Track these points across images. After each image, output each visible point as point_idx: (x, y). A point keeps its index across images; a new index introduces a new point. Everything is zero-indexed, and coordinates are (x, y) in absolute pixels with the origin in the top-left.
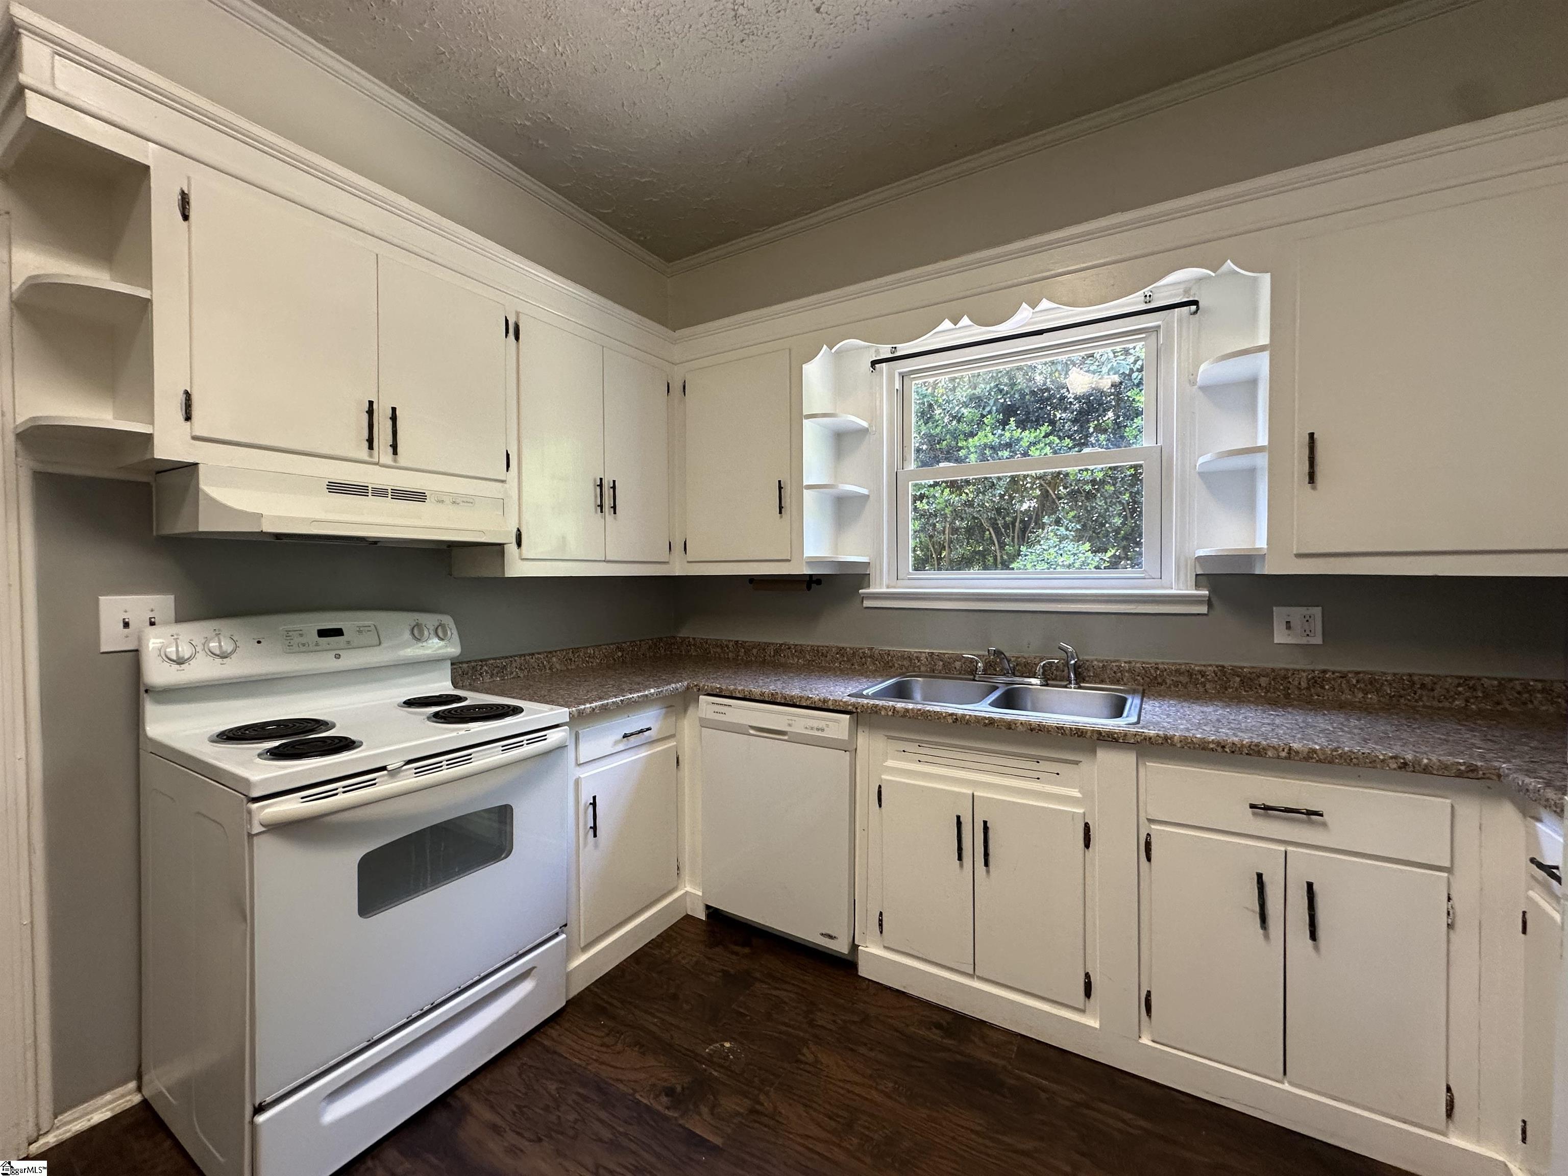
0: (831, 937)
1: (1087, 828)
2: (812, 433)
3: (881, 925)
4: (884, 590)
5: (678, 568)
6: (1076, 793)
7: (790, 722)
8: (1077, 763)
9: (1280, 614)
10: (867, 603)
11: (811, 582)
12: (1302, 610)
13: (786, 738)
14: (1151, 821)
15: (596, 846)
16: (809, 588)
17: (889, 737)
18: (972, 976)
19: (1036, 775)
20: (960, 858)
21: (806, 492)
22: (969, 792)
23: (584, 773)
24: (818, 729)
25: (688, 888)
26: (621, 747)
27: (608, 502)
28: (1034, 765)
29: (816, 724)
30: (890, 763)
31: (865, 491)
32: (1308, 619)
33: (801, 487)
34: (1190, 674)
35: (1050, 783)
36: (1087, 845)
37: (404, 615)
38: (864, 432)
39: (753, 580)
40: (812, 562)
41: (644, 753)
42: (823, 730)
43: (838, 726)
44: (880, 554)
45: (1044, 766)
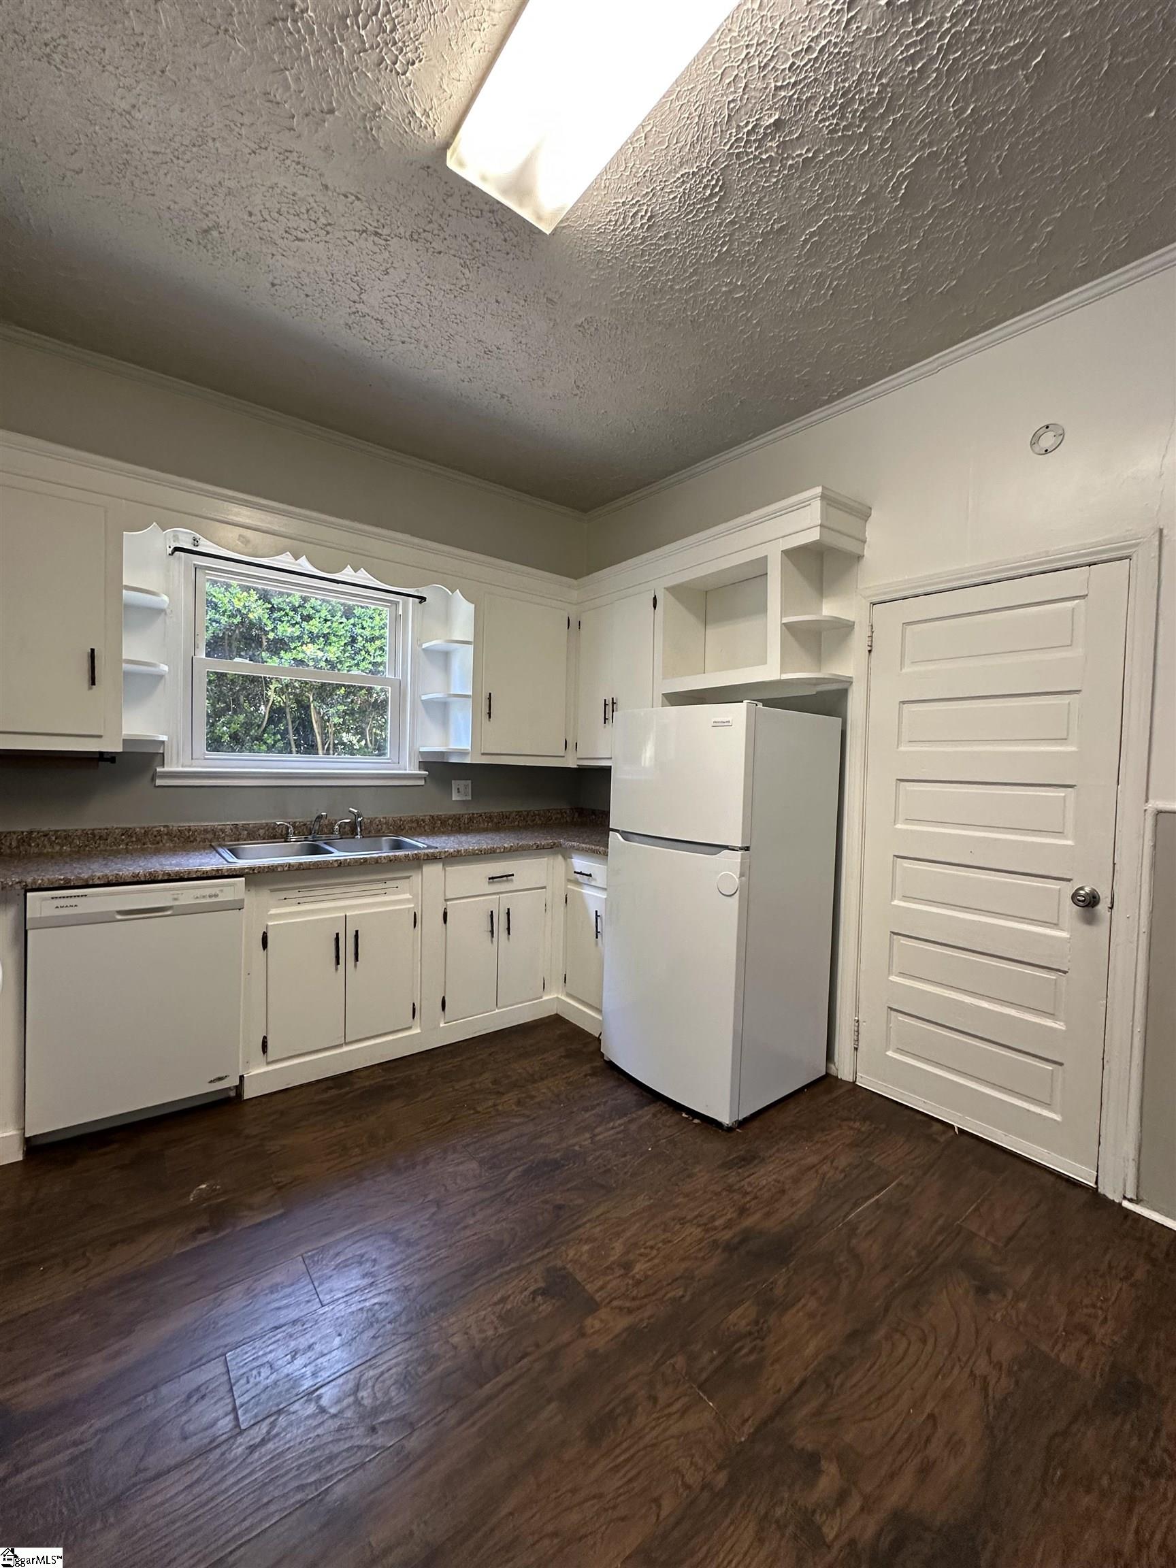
0: (220, 1079)
1: (415, 915)
3: (264, 1047)
4: (180, 769)
6: (408, 896)
7: (176, 896)
8: (408, 877)
9: (455, 784)
10: (159, 782)
12: (463, 782)
13: (169, 913)
14: (448, 900)
17: (272, 891)
19: (383, 891)
20: (337, 963)
22: (345, 914)
24: (210, 896)
28: (383, 886)
29: (207, 892)
30: (273, 912)
32: (466, 787)
33: (120, 661)
34: (417, 821)
35: (395, 894)
36: (415, 926)
42: (216, 896)
43: (232, 889)
44: (176, 734)
45: (389, 884)
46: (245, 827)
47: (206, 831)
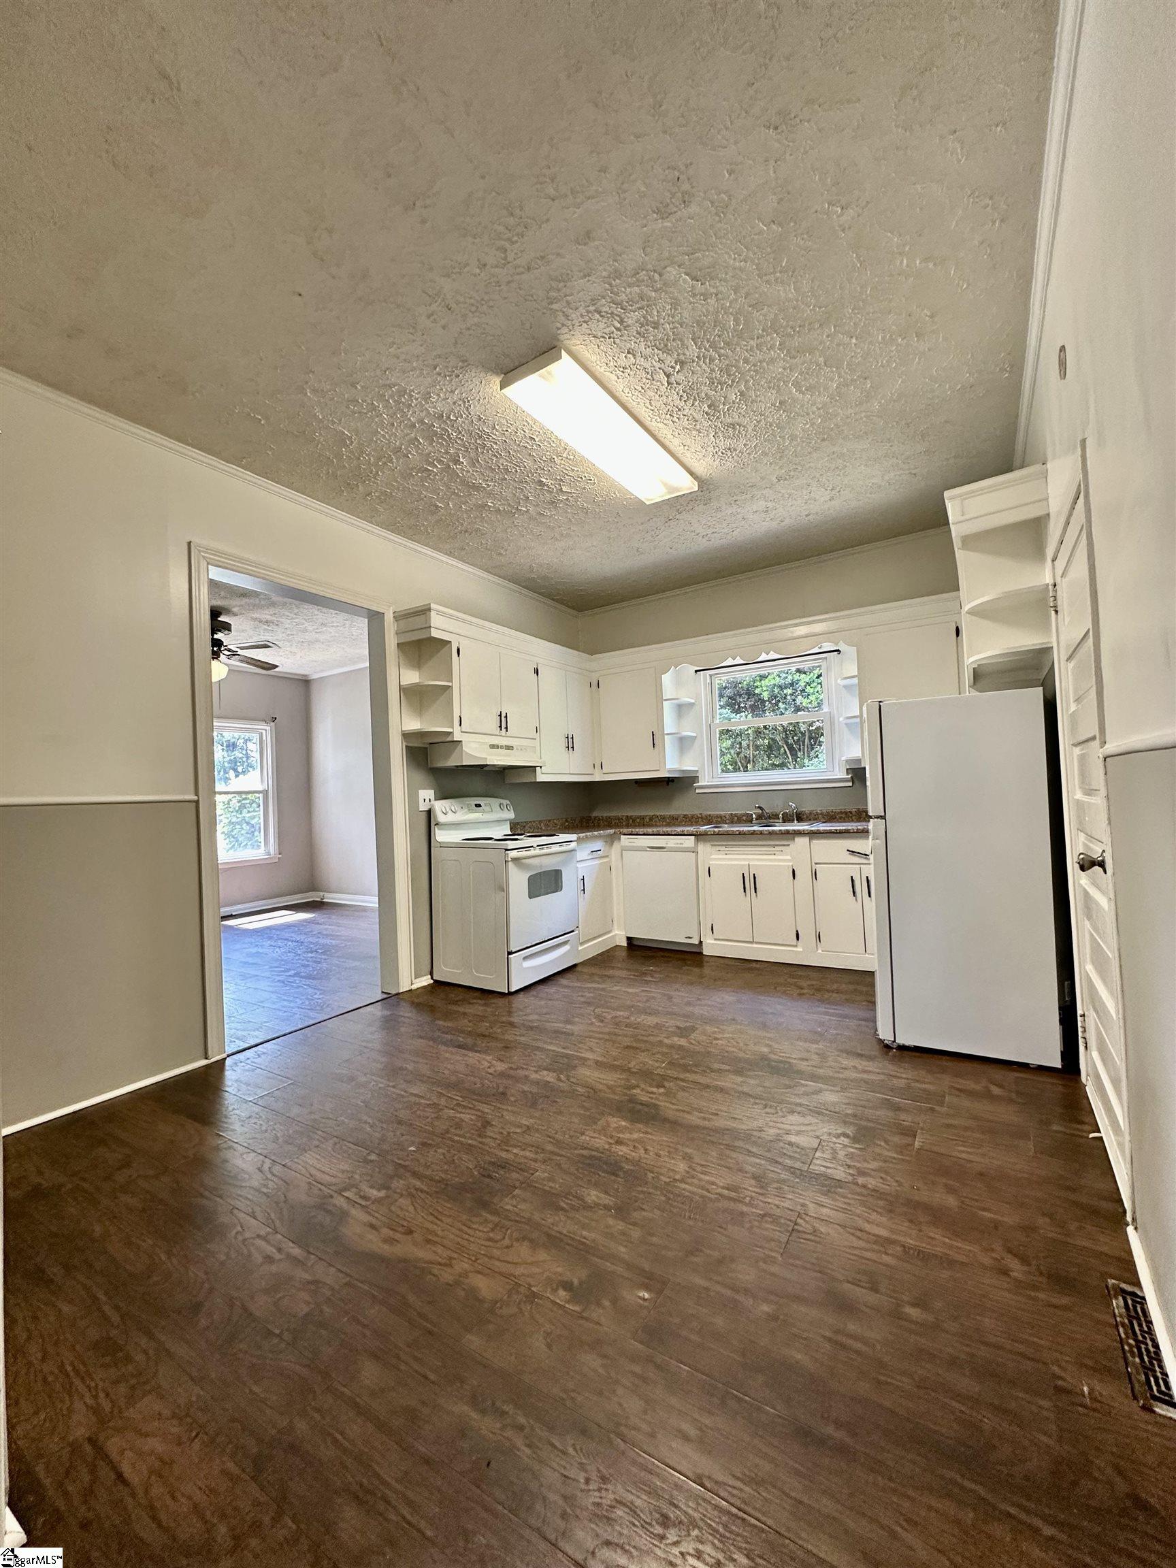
0: (690, 938)
1: (794, 871)
2: (668, 709)
3: (712, 929)
4: (706, 783)
5: (598, 777)
6: (789, 857)
7: (667, 842)
8: (789, 845)
10: (697, 791)
11: (669, 781)
14: (816, 864)
15: (584, 899)
16: (668, 785)
17: (712, 845)
18: (752, 942)
19: (773, 853)
20: (745, 891)
21: (666, 737)
22: (747, 863)
23: (579, 865)
24: (680, 844)
25: (617, 932)
26: (590, 857)
27: (570, 745)
28: (773, 849)
29: (679, 842)
30: (713, 857)
31: (695, 735)
33: (663, 734)
35: (779, 855)
36: (794, 878)
37: (497, 799)
38: (692, 705)
39: (637, 782)
40: (669, 771)
41: (598, 862)
42: (683, 844)
43: (689, 841)
44: (704, 765)
45: (777, 848)
46: (736, 815)
47: (717, 817)
